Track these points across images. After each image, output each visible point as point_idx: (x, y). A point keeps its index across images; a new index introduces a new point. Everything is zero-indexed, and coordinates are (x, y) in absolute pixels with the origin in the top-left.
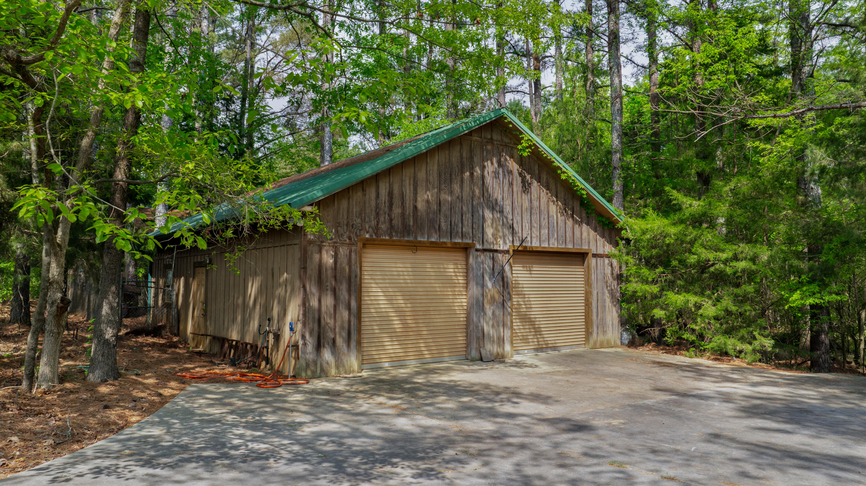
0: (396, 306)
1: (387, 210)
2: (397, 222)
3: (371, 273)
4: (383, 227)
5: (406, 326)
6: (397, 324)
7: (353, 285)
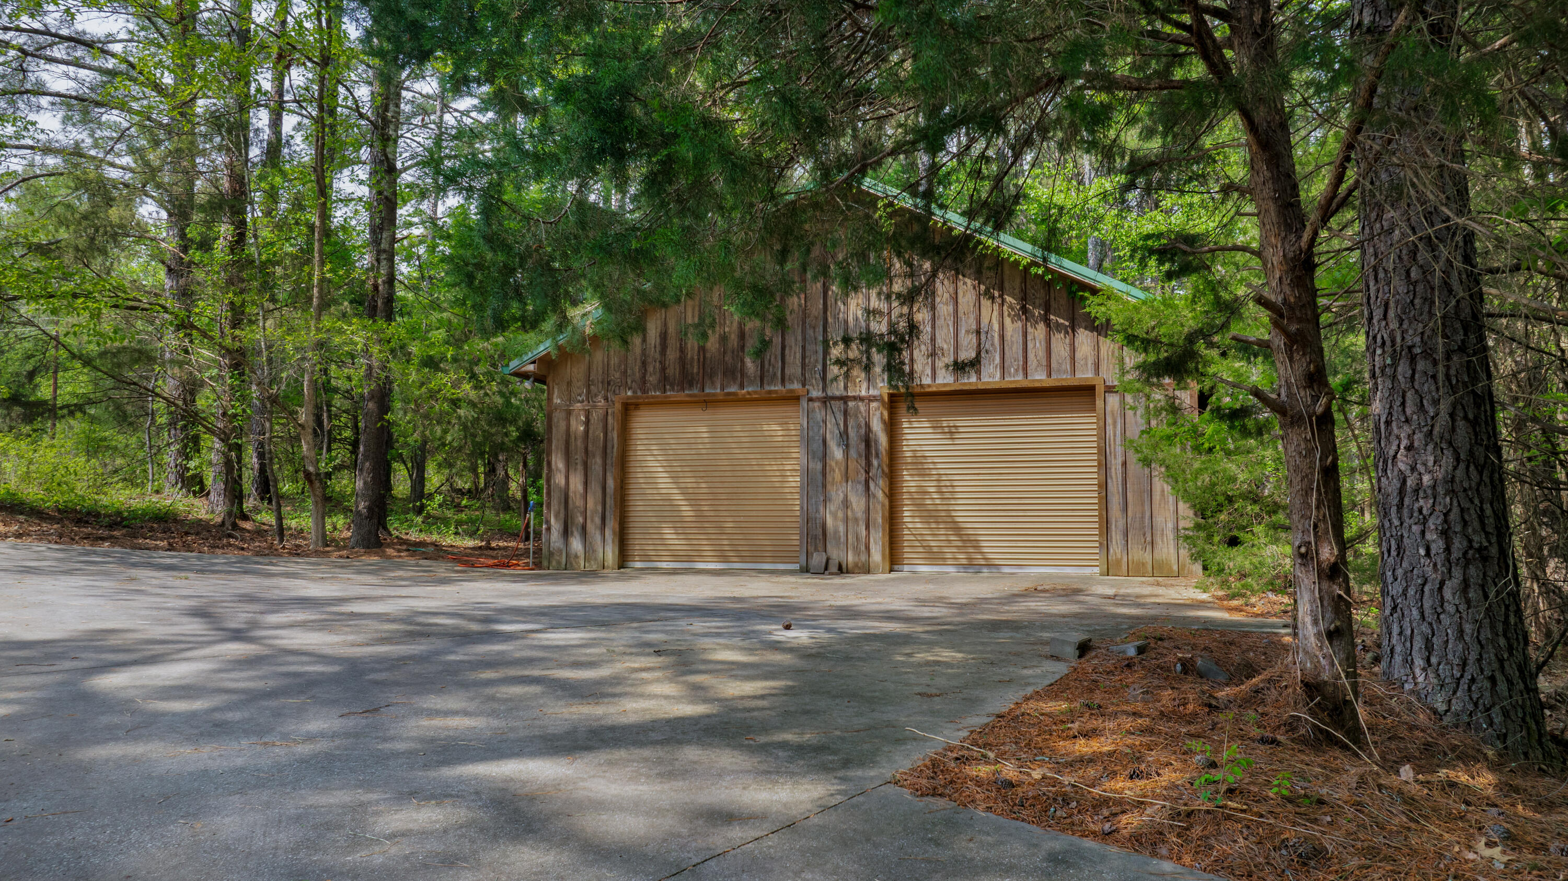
0: (683, 485)
1: (657, 356)
2: (673, 370)
3: (646, 442)
4: (652, 379)
5: (699, 514)
6: (686, 510)
7: (609, 456)
